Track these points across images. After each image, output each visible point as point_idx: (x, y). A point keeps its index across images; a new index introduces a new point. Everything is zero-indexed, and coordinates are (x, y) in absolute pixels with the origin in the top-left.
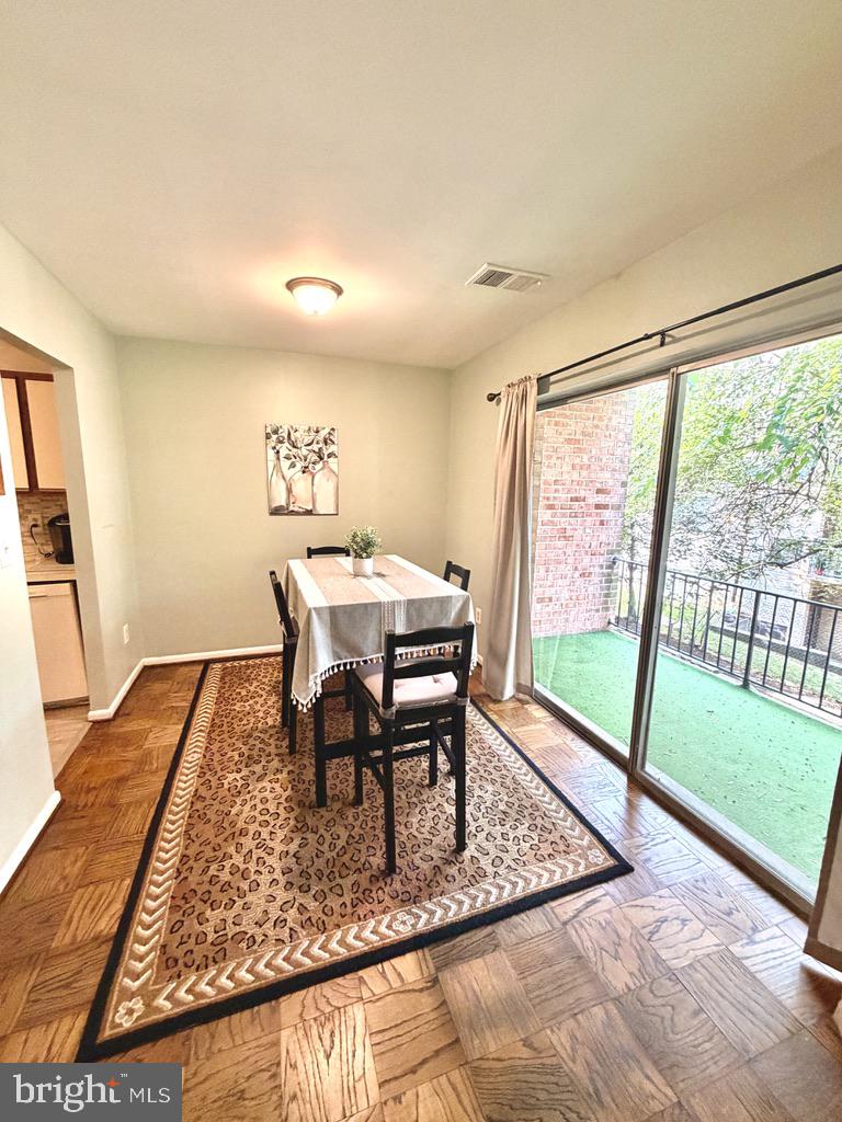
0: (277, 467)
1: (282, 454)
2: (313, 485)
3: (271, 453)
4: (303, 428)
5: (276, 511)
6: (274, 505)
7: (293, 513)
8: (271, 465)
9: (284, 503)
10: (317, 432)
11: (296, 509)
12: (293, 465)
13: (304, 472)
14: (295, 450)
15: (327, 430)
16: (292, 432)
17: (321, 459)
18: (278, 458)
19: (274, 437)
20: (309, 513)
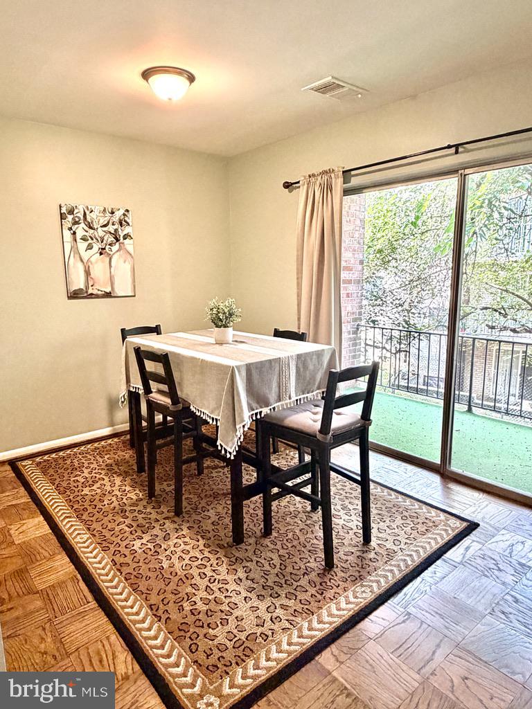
0: (74, 249)
1: (79, 235)
2: (110, 266)
3: (67, 234)
4: (98, 210)
5: (75, 295)
6: (74, 288)
7: (91, 296)
8: (68, 247)
9: (82, 286)
10: (112, 213)
11: (95, 292)
12: (90, 247)
13: (101, 254)
14: (92, 231)
15: (122, 212)
16: (88, 213)
17: (117, 240)
18: (75, 240)
19: (70, 217)
20: (108, 295)
